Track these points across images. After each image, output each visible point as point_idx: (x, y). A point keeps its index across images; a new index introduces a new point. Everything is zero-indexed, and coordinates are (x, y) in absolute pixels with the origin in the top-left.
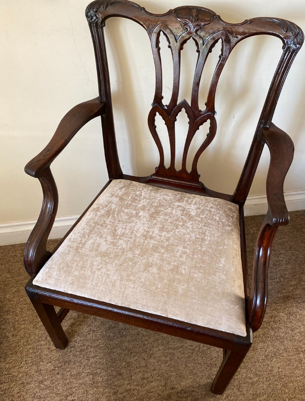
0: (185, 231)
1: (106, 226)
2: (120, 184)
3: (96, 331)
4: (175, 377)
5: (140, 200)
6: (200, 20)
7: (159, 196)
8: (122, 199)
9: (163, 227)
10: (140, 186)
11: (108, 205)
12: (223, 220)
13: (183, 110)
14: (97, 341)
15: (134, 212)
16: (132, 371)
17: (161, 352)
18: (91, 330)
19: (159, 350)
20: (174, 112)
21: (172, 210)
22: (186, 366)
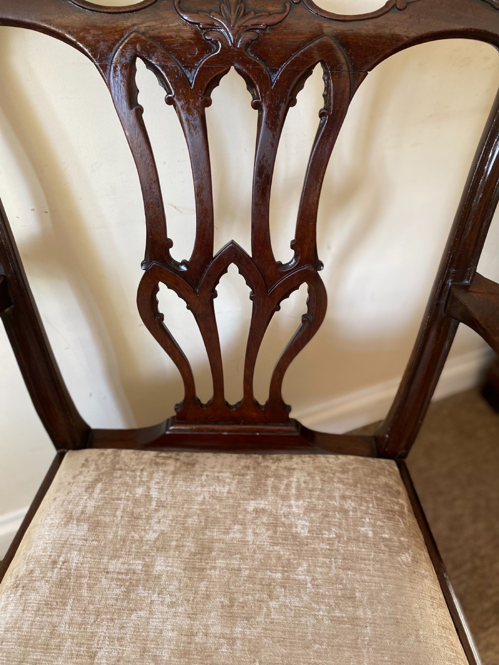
0: (296, 602)
1: (59, 647)
2: (85, 470)
5: (149, 518)
6: (253, 13)
7: (199, 489)
8: (98, 524)
9: (232, 601)
10: (141, 467)
11: (59, 556)
12: (384, 533)
13: (233, 268)
15: (138, 565)
20: (208, 275)
21: (243, 532)
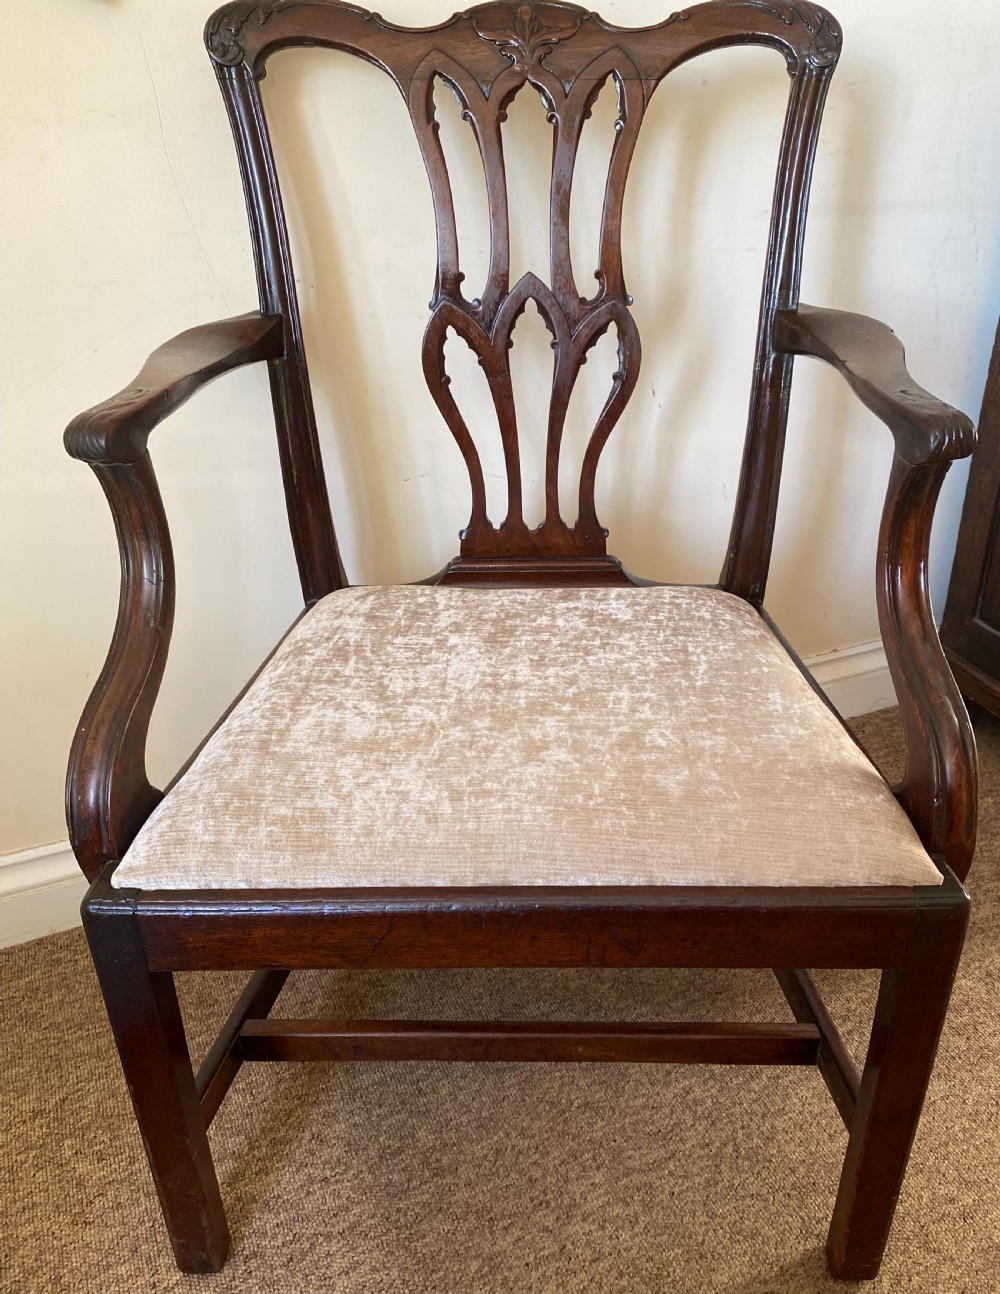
0: (616, 656)
1: (346, 682)
3: (333, 1180)
4: (682, 1263)
5: (436, 614)
6: (545, 30)
8: (375, 617)
9: (542, 658)
11: (333, 636)
13: (531, 305)
14: (347, 1210)
15: (429, 641)
16: (515, 1283)
17: (602, 1191)
18: (311, 1181)
19: (592, 1185)
21: (553, 620)
22: (713, 1216)
